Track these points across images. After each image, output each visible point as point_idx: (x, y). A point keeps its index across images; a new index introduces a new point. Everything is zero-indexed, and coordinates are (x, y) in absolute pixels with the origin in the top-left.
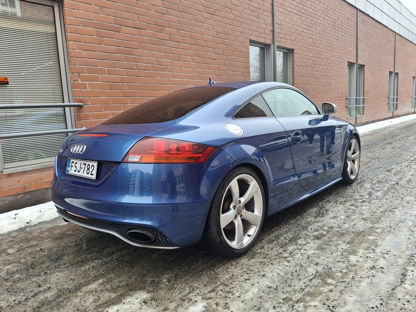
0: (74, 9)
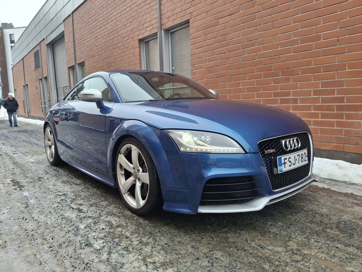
0: (193, 23)
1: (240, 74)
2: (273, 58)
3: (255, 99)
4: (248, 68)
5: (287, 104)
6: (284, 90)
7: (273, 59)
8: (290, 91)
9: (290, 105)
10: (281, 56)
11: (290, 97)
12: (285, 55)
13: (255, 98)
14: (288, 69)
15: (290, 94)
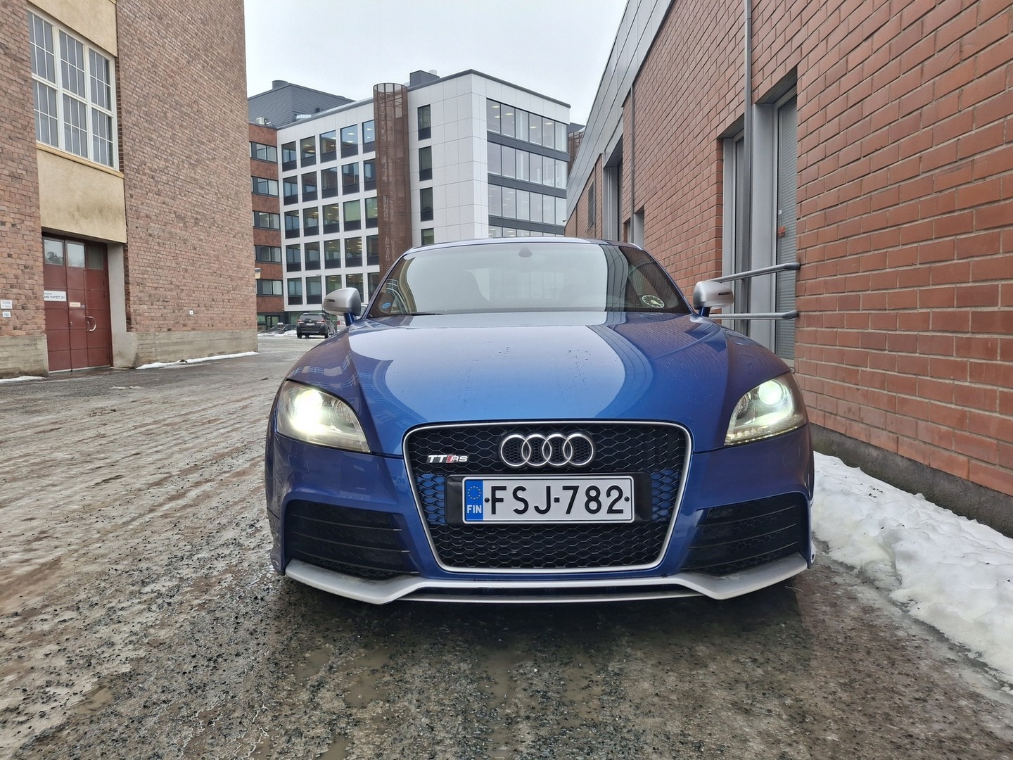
1: (887, 227)
2: (959, 168)
3: (915, 311)
4: (904, 204)
5: (988, 333)
6: (983, 281)
7: (958, 170)
8: (998, 285)
9: (997, 339)
10: (975, 157)
11: (995, 309)
12: (985, 154)
13: (916, 308)
14: (993, 205)
15: (998, 296)
